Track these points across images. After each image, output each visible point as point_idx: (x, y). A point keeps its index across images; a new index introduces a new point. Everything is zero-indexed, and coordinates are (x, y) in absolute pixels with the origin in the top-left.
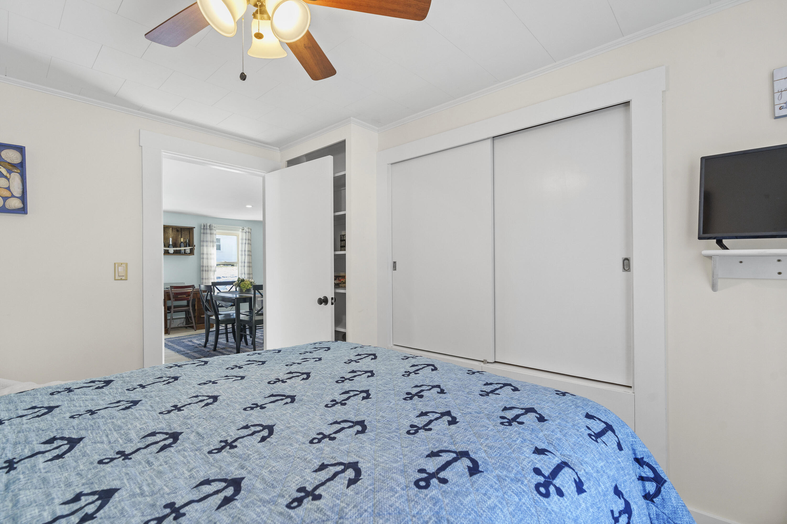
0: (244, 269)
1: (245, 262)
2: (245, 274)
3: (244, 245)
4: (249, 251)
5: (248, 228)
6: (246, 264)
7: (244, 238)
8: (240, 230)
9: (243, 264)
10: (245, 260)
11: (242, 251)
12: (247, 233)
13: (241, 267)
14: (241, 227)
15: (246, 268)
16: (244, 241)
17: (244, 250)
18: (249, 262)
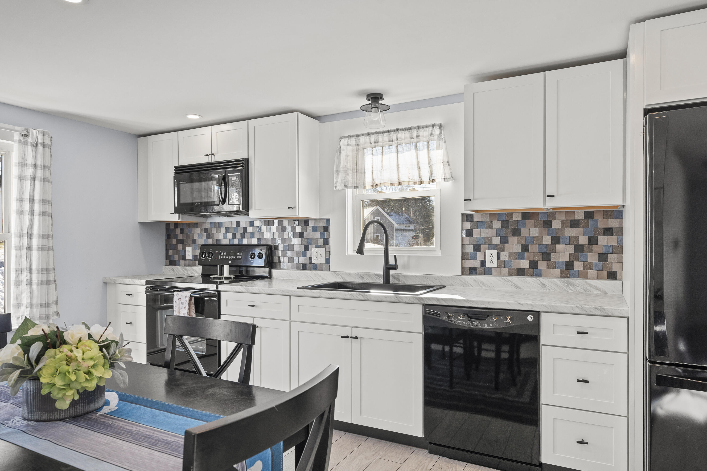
0: (29, 258)
1: (30, 236)
2: (30, 270)
3: (28, 183)
4: (44, 202)
5: (44, 133)
6: (35, 242)
7: (30, 160)
8: (17, 137)
9: (25, 241)
10: (31, 226)
11: (21, 200)
12: (40, 148)
13: (19, 248)
14: (16, 128)
15: (35, 253)
16: (29, 172)
17: (27, 196)
18: (44, 236)
